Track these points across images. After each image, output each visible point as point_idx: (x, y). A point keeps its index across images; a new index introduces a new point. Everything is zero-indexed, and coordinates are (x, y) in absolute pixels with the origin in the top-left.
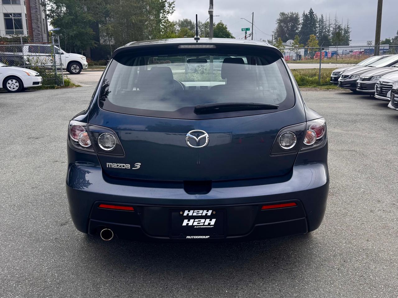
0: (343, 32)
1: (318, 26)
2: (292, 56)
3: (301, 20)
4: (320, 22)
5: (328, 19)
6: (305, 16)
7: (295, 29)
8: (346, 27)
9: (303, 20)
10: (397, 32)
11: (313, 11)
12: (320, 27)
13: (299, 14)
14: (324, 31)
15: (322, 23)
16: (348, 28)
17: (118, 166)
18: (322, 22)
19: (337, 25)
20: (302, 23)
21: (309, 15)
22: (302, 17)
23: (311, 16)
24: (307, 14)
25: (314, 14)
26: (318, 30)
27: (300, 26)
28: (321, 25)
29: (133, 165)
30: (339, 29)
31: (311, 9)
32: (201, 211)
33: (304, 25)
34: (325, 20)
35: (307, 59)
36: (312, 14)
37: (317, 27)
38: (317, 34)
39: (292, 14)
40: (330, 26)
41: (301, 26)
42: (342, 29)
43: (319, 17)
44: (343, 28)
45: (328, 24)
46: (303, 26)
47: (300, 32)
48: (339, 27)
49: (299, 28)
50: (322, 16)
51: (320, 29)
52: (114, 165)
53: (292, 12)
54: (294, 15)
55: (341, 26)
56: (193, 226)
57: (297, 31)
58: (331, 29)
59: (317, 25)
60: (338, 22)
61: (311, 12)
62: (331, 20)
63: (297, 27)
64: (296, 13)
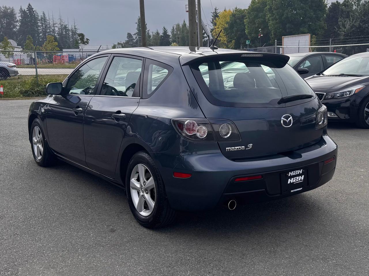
0: (70, 33)
1: (41, 25)
2: (23, 60)
3: (18, 17)
4: (41, 20)
5: (51, 17)
6: (23, 12)
7: (12, 26)
8: (73, 28)
9: (21, 16)
10: (127, 36)
11: (33, 7)
12: (42, 26)
13: (14, 9)
14: (48, 31)
15: (45, 22)
16: (76, 29)
17: (235, 148)
18: (44, 20)
19: (62, 25)
20: (20, 20)
21: (28, 12)
22: (19, 13)
23: (30, 12)
24: (24, 10)
25: (33, 10)
26: (41, 29)
27: (18, 24)
28: (43, 24)
29: (246, 147)
30: (66, 30)
31: (29, 5)
32: (297, 171)
33: (23, 22)
34: (47, 19)
35: (44, 63)
36: (31, 10)
37: (39, 26)
38: (41, 34)
39: (6, 8)
40: (54, 26)
41: (20, 23)
42: (68, 30)
43: (40, 14)
44: (70, 28)
45: (51, 23)
46: (21, 24)
47: (19, 31)
48: (65, 27)
49: (17, 25)
50: (44, 14)
51: (43, 29)
52: (233, 148)
53: (6, 7)
54: (9, 10)
55: (67, 26)
56: (293, 183)
57: (14, 29)
58: (57, 29)
59: (39, 24)
60: (63, 22)
61: (30, 8)
62: (55, 18)
63: (14, 25)
64: (11, 8)
